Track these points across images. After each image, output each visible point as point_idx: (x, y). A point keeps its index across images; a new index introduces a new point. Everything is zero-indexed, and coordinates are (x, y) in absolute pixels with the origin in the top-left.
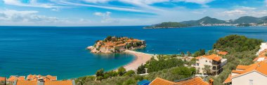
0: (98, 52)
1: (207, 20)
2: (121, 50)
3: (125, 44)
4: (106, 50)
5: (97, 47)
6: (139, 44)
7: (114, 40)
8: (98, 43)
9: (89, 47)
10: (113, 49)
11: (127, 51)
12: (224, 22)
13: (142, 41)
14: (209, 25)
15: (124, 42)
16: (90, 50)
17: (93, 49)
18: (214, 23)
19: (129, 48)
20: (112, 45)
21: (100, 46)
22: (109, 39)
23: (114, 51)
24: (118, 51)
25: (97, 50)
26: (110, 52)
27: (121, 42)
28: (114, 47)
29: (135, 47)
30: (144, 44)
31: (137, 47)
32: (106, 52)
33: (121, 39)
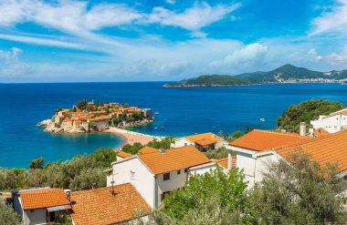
0: (57, 130)
1: (289, 71)
2: (102, 126)
4: (71, 128)
5: (57, 121)
6: (137, 117)
7: (91, 109)
8: (60, 114)
9: (44, 122)
10: (85, 126)
11: (113, 129)
12: (320, 75)
13: (145, 110)
14: (293, 81)
15: (108, 113)
16: (44, 126)
17: (49, 125)
18: (301, 77)
19: (116, 123)
20: (84, 117)
21: (62, 119)
22: (82, 106)
23: (87, 129)
24: (95, 128)
25: (56, 125)
26: (78, 130)
27: (103, 111)
28: (88, 121)
29: (131, 121)
30: (149, 117)
31: (134, 121)
32: (72, 131)
33: (106, 105)
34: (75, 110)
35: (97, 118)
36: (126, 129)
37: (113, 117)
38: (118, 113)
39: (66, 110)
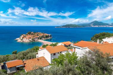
0: (21, 41)
2: (36, 40)
3: (39, 36)
4: (26, 40)
5: (21, 38)
7: (32, 34)
8: (22, 36)
9: (17, 39)
11: (40, 41)
13: (49, 35)
15: (38, 35)
16: (17, 40)
17: (19, 40)
19: (41, 39)
20: (30, 37)
21: (23, 38)
23: (31, 41)
24: (34, 40)
25: (21, 40)
26: (29, 41)
27: (36, 35)
28: (32, 38)
29: (45, 38)
30: (51, 36)
31: (46, 38)
32: (26, 41)
33: (37, 33)
34: (27, 35)
35: (34, 37)
36: (44, 40)
37: (39, 37)
38: (41, 36)
39: (24, 35)
